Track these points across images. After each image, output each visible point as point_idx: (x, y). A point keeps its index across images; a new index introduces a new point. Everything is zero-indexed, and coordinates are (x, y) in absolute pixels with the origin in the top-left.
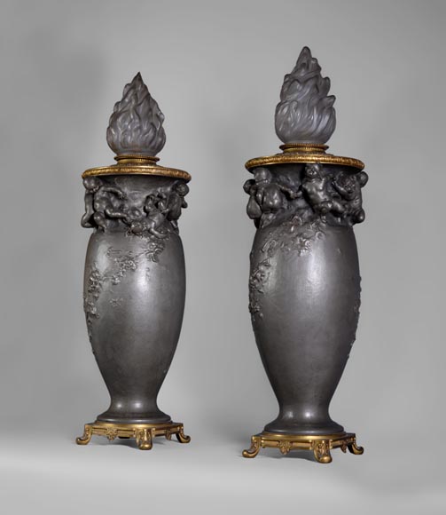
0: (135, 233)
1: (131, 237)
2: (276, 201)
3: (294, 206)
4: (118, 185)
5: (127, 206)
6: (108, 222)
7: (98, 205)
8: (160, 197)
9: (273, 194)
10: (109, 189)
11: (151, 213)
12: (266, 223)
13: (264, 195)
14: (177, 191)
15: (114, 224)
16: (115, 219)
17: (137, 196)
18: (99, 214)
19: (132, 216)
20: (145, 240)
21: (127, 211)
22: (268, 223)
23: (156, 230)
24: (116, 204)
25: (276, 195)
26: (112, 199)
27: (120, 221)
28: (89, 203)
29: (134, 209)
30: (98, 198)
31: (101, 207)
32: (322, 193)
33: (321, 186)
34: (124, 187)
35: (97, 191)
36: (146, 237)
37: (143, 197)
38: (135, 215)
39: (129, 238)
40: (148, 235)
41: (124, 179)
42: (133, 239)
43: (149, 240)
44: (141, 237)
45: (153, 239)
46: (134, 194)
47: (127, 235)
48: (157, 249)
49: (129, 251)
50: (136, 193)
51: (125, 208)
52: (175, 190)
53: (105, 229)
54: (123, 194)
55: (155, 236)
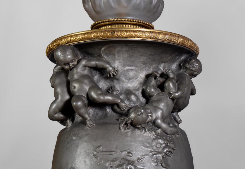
0: (134, 125)
1: (129, 131)
4: (106, 57)
5: (118, 87)
6: (91, 110)
7: (76, 85)
8: (165, 76)
10: (93, 63)
11: (154, 98)
14: (186, 69)
15: (100, 113)
16: (102, 105)
17: (131, 74)
18: (79, 98)
19: (127, 102)
21: (119, 95)
23: (164, 121)
24: (103, 85)
26: (96, 77)
27: (109, 110)
28: (60, 84)
29: (128, 93)
30: (76, 76)
31: (80, 90)
34: (114, 60)
35: (75, 66)
36: (150, 132)
37: (141, 76)
38: (130, 101)
39: (126, 132)
40: (153, 128)
41: (117, 48)
42: (131, 134)
43: (155, 136)
44: (143, 131)
45: (160, 135)
46: (128, 70)
47: (123, 128)
48: (167, 149)
49: (128, 151)
50: (132, 69)
51: (115, 91)
52: (182, 69)
53: (87, 120)
54: (113, 70)
55: (162, 130)
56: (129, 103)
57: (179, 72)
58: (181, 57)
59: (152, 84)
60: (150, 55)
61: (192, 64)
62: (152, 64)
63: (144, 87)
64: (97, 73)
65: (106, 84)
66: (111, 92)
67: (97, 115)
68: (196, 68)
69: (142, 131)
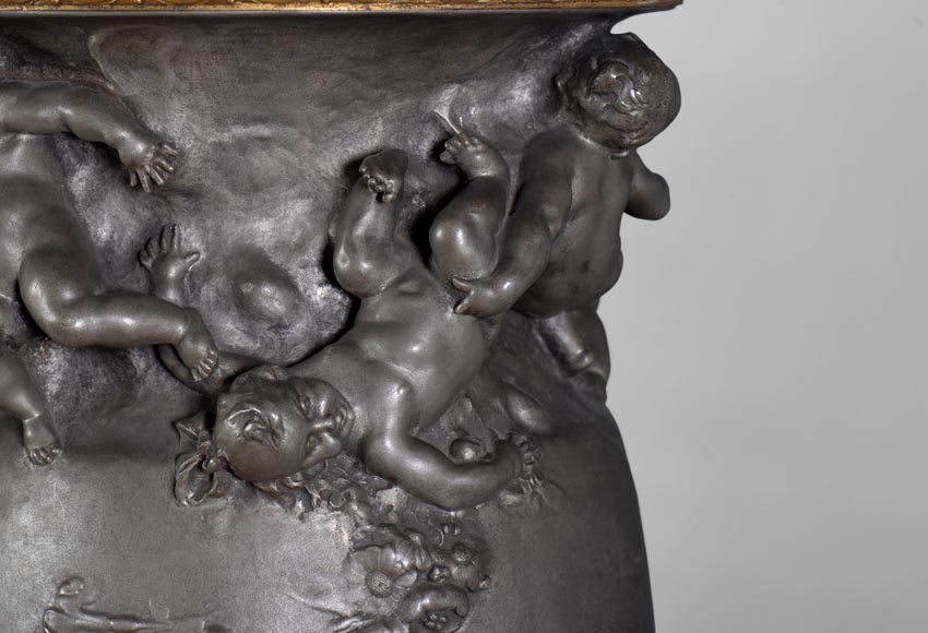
1: (223, 509)
4: (117, 79)
5: (190, 237)
14: (580, 112)
15: (100, 374)
17: (264, 162)
19: (232, 331)
20: (331, 530)
21: (191, 281)
23: (414, 444)
27: (139, 362)
36: (333, 510)
37: (318, 172)
38: (253, 317)
39: (206, 513)
40: (354, 483)
41: (161, 40)
42: (233, 522)
43: (364, 532)
44: (300, 504)
45: (393, 518)
46: (243, 146)
47: (188, 488)
48: (427, 601)
49: (210, 618)
50: (262, 139)
51: (175, 257)
52: (564, 108)
53: (27, 421)
54: (150, 155)
55: (407, 490)
56: (250, 327)
57: (546, 123)
58: (560, 40)
59: (360, 231)
60: (357, 60)
61: (606, 94)
62: (379, 102)
63: (331, 232)
64: (85, 151)
65: (133, 212)
66: (153, 265)
67: (87, 385)
68: (633, 114)
69: (294, 504)
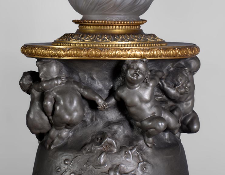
2: (76, 114)
3: (102, 118)
9: (71, 103)
12: (58, 142)
13: (56, 102)
22: (61, 143)
25: (75, 103)
32: (149, 105)
33: (146, 94)
